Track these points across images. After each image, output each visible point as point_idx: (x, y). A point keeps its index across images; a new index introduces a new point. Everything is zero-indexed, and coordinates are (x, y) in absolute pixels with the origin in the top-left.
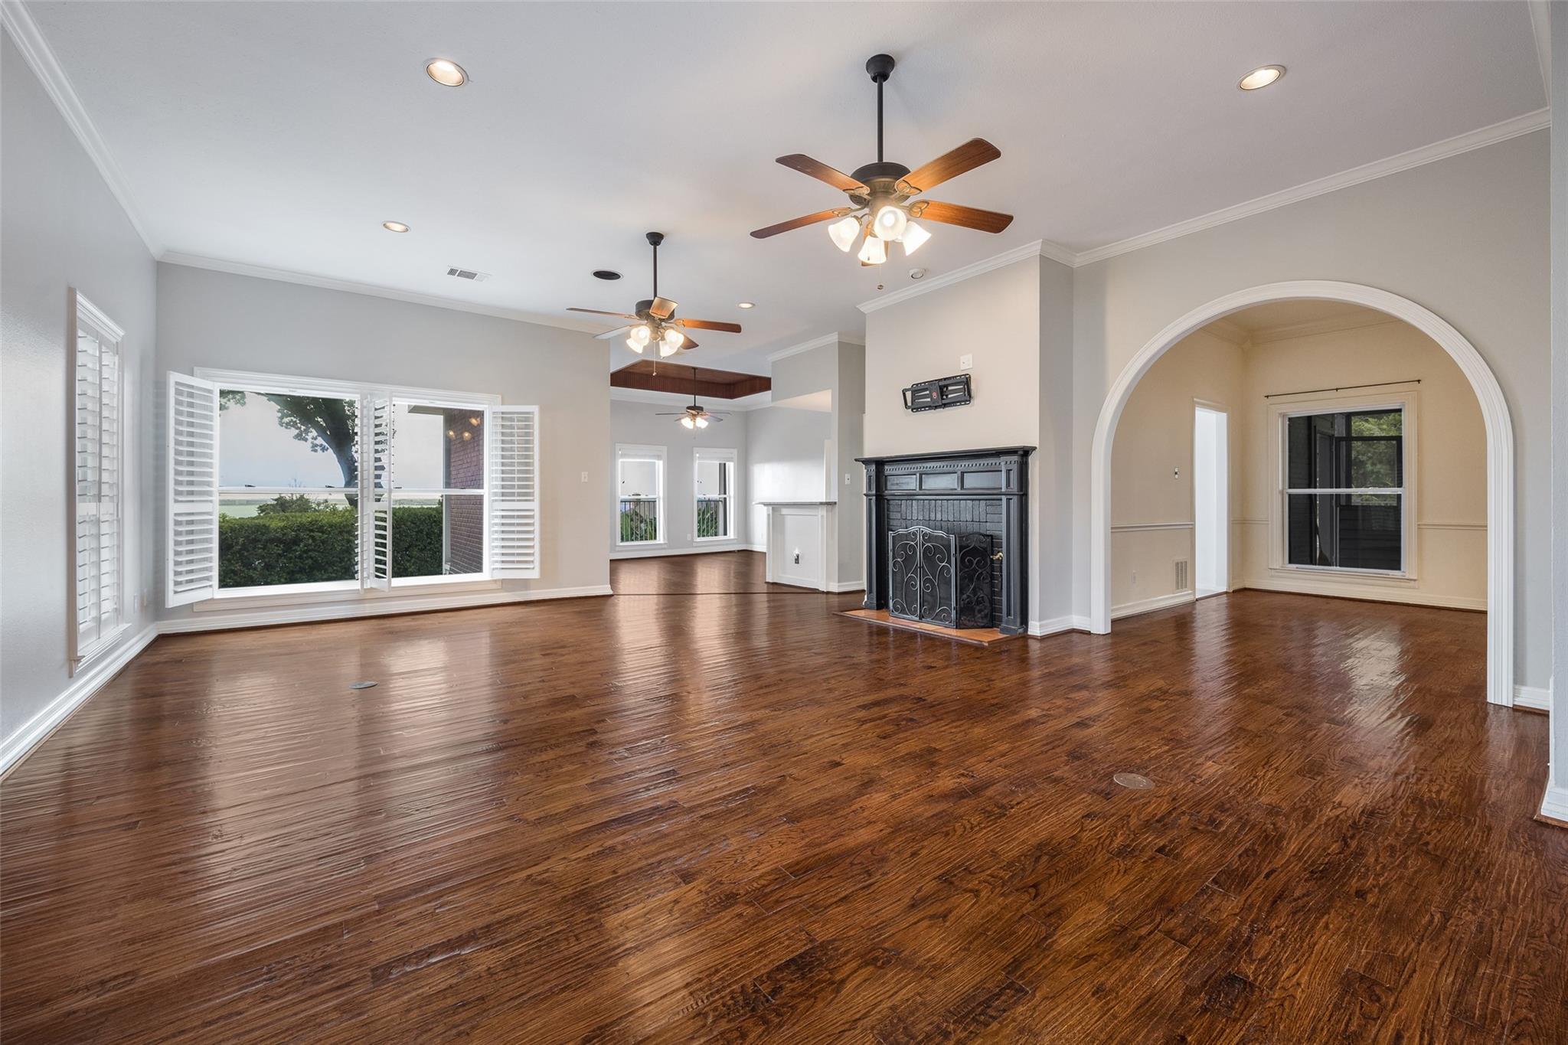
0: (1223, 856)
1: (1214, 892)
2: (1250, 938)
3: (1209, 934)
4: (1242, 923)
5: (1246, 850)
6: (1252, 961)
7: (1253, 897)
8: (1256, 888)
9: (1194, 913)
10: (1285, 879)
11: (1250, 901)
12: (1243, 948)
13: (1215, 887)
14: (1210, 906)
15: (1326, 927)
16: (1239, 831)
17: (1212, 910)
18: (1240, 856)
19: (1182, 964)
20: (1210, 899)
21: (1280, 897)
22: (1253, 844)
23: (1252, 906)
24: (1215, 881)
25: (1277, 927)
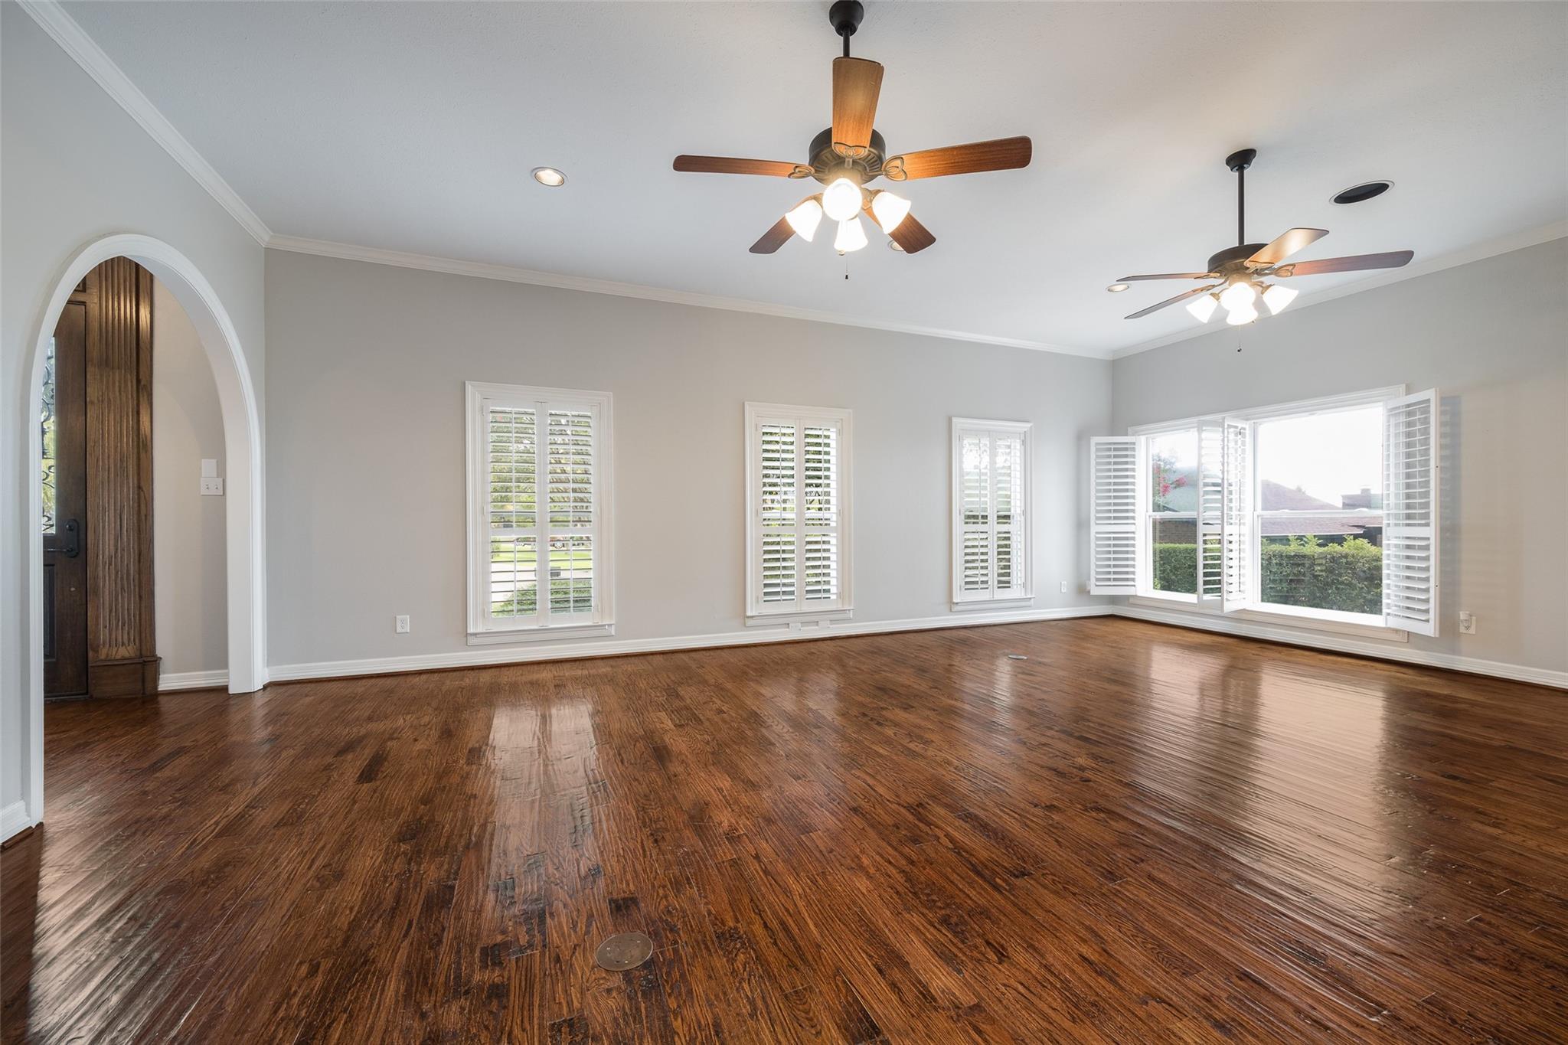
0: (458, 918)
1: (448, 877)
2: (409, 864)
3: (436, 850)
4: (418, 870)
5: (440, 942)
6: (403, 852)
7: (416, 896)
8: (416, 904)
9: (454, 856)
10: (393, 934)
11: (418, 890)
12: (411, 856)
13: (450, 883)
14: (446, 866)
15: (351, 909)
16: (458, 968)
17: (442, 865)
18: (443, 929)
19: (443, 827)
20: (448, 872)
21: (394, 910)
22: (436, 957)
23: (415, 887)
24: (452, 888)
25: (392, 884)
